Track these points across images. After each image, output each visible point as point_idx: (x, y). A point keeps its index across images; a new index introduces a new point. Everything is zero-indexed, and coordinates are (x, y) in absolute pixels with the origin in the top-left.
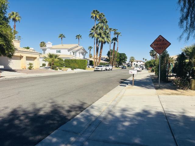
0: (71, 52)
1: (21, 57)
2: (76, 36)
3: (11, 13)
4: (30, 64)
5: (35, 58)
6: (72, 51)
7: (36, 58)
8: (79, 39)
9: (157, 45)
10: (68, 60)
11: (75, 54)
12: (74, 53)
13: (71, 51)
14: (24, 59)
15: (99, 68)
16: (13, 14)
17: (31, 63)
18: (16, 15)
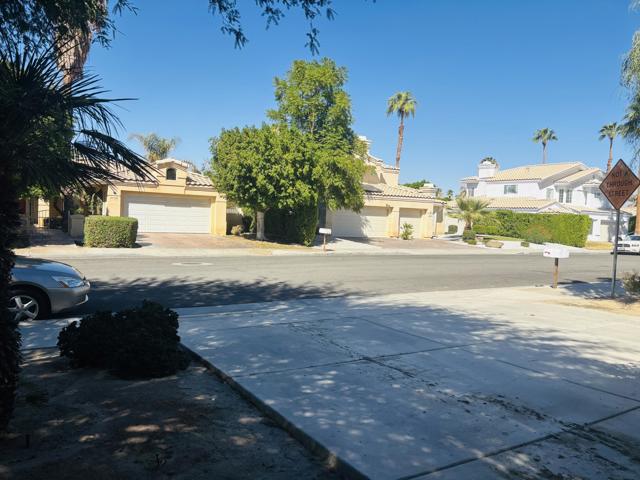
0: (550, 190)
1: (388, 210)
2: (602, 131)
3: (395, 96)
4: (407, 226)
5: (422, 212)
6: (556, 187)
7: (426, 210)
8: (612, 139)
9: (612, 184)
10: (525, 215)
11: (565, 194)
12: (561, 192)
13: (552, 187)
14: (395, 215)
15: (628, 246)
16: (399, 97)
17: (408, 223)
18: (407, 100)
